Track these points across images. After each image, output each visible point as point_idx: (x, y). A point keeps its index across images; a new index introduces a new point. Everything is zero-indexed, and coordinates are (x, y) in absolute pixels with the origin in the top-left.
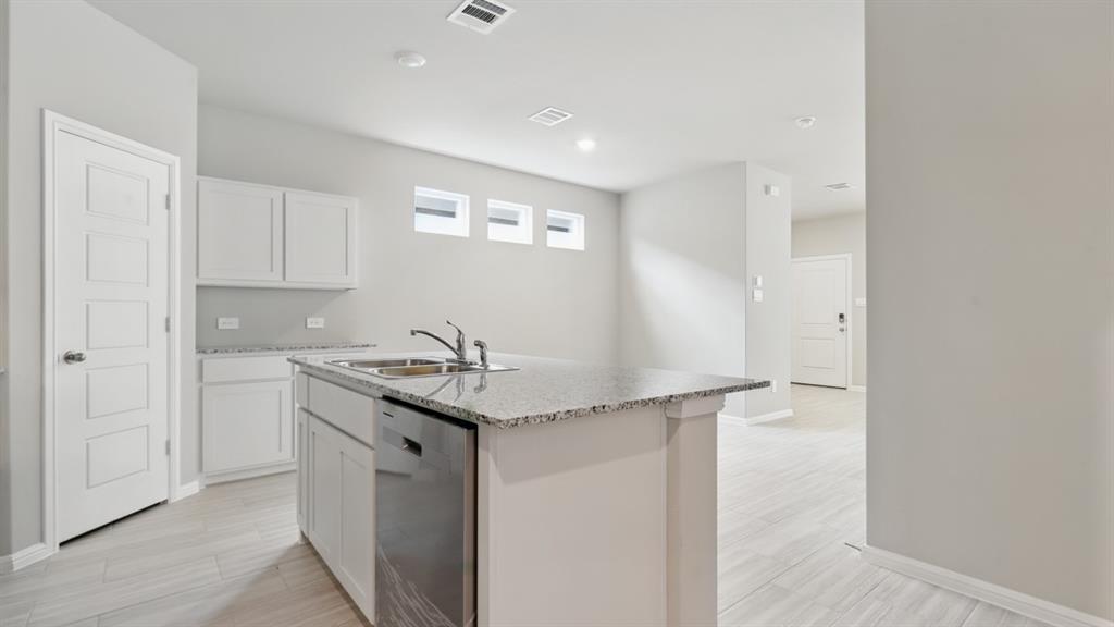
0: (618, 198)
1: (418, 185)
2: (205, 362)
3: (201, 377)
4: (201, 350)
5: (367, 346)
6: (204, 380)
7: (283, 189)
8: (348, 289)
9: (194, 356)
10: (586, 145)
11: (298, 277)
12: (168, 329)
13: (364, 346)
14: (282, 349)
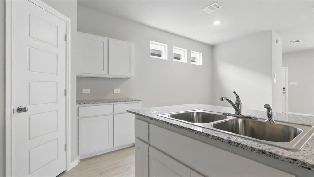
0: (212, 47)
1: (151, 40)
2: (80, 108)
3: (78, 115)
4: (78, 103)
5: (140, 100)
6: (80, 116)
7: (108, 38)
8: (128, 78)
9: (76, 106)
10: (217, 23)
11: (113, 73)
12: (65, 94)
13: (139, 100)
14: (109, 102)
